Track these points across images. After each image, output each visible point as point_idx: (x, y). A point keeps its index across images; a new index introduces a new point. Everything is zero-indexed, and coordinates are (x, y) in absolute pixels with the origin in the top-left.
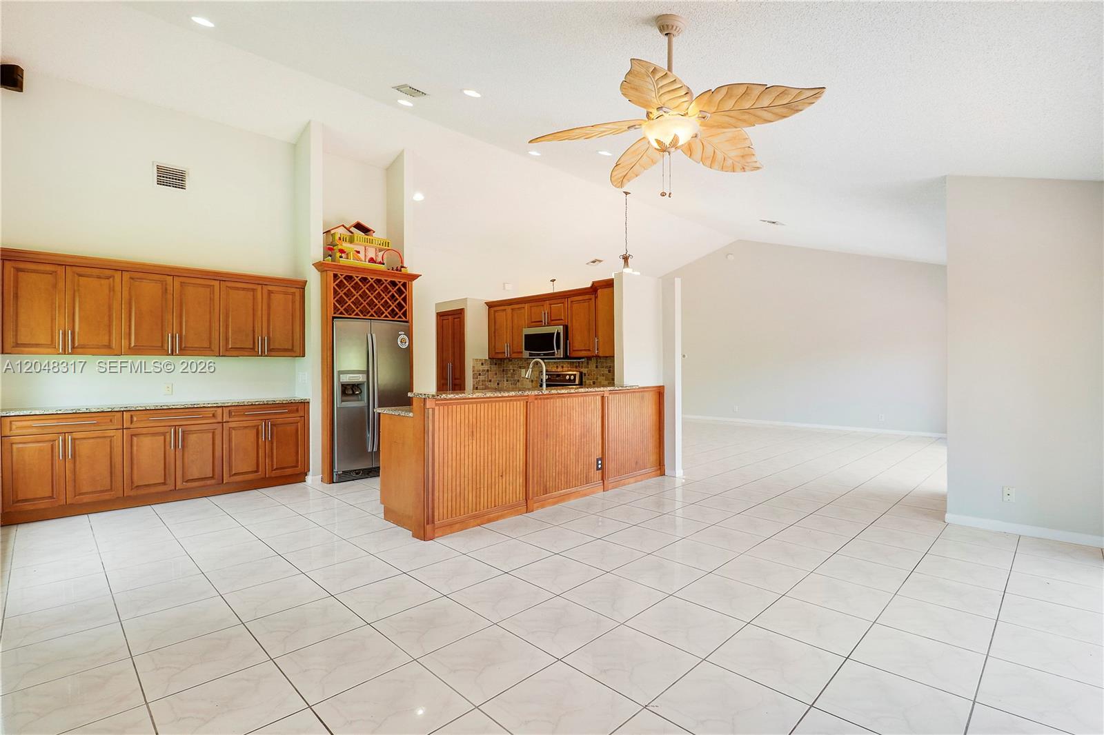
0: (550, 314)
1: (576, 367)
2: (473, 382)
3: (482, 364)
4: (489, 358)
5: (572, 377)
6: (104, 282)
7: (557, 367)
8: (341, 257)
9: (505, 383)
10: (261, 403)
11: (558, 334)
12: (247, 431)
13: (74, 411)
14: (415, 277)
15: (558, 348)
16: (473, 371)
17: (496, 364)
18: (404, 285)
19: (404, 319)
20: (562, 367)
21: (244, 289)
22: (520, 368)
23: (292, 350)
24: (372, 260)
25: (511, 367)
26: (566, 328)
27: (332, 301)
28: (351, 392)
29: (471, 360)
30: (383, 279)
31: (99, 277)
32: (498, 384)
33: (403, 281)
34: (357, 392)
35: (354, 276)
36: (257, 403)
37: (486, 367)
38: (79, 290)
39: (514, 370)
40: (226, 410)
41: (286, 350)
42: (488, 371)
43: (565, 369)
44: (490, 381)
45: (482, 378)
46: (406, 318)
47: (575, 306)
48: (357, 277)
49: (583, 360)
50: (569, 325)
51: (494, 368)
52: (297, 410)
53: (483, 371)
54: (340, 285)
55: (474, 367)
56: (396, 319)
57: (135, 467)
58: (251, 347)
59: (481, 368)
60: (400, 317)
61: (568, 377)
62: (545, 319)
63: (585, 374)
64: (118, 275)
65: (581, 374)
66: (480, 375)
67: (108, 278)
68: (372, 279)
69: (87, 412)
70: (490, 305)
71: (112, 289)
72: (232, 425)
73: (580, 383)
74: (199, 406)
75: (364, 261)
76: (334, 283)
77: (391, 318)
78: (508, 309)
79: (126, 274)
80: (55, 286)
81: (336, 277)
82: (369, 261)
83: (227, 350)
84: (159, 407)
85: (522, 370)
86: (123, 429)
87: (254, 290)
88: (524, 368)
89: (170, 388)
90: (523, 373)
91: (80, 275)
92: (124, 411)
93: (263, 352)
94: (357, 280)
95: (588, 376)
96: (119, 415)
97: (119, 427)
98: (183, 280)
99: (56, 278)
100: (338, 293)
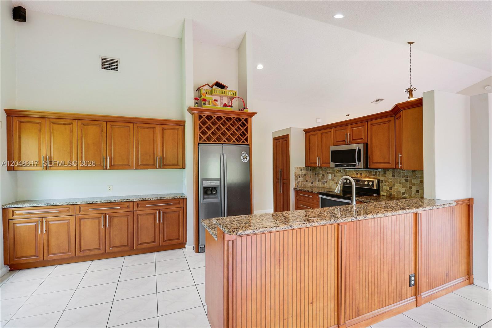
0: (352, 136)
1: (374, 175)
2: (295, 182)
3: (301, 170)
4: (306, 166)
5: (371, 183)
6: (67, 127)
7: (357, 174)
8: (204, 104)
9: (317, 182)
10: (156, 199)
11: (360, 150)
12: (148, 216)
13: (47, 205)
14: (253, 114)
15: (359, 161)
16: (295, 175)
17: (310, 170)
18: (246, 120)
19: (246, 143)
20: (361, 174)
21: (148, 128)
22: (328, 173)
23: (177, 165)
24: (225, 105)
25: (321, 172)
26: (366, 146)
27: (198, 132)
28: (210, 192)
29: (294, 168)
30: (232, 117)
31: (65, 124)
32: (312, 183)
33: (245, 118)
34: (214, 193)
35: (212, 116)
36: (153, 199)
37: (304, 172)
38: (53, 132)
39: (323, 175)
40: (135, 204)
41: (174, 165)
42: (305, 175)
43: (363, 176)
44: (307, 181)
45: (301, 179)
46: (247, 142)
47: (375, 128)
48: (214, 116)
49: (381, 170)
50: (369, 143)
51: (310, 173)
52: (179, 203)
53: (302, 175)
54: (204, 123)
55: (295, 172)
56: (240, 143)
57: (82, 238)
58: (153, 163)
59: (300, 173)
60: (243, 142)
61: (366, 183)
62: (347, 139)
63: (382, 181)
64: (75, 123)
65: (379, 181)
66: (299, 177)
67: (70, 124)
68: (224, 117)
69: (54, 205)
70: (307, 131)
71: (71, 131)
72: (139, 212)
73: (377, 188)
74: (118, 201)
75: (219, 106)
76: (199, 121)
77: (237, 143)
78: (319, 133)
79: (79, 122)
80: (40, 131)
81: (200, 117)
82: (223, 106)
83: (138, 165)
84: (95, 202)
85: (329, 175)
86: (75, 215)
87: (154, 128)
88: (330, 173)
89: (111, 188)
90: (330, 177)
91: (54, 123)
92: (75, 205)
93: (159, 166)
94: (214, 118)
95: (385, 182)
96: (73, 207)
97: (73, 214)
98: (112, 123)
99: (41, 125)
100: (202, 127)
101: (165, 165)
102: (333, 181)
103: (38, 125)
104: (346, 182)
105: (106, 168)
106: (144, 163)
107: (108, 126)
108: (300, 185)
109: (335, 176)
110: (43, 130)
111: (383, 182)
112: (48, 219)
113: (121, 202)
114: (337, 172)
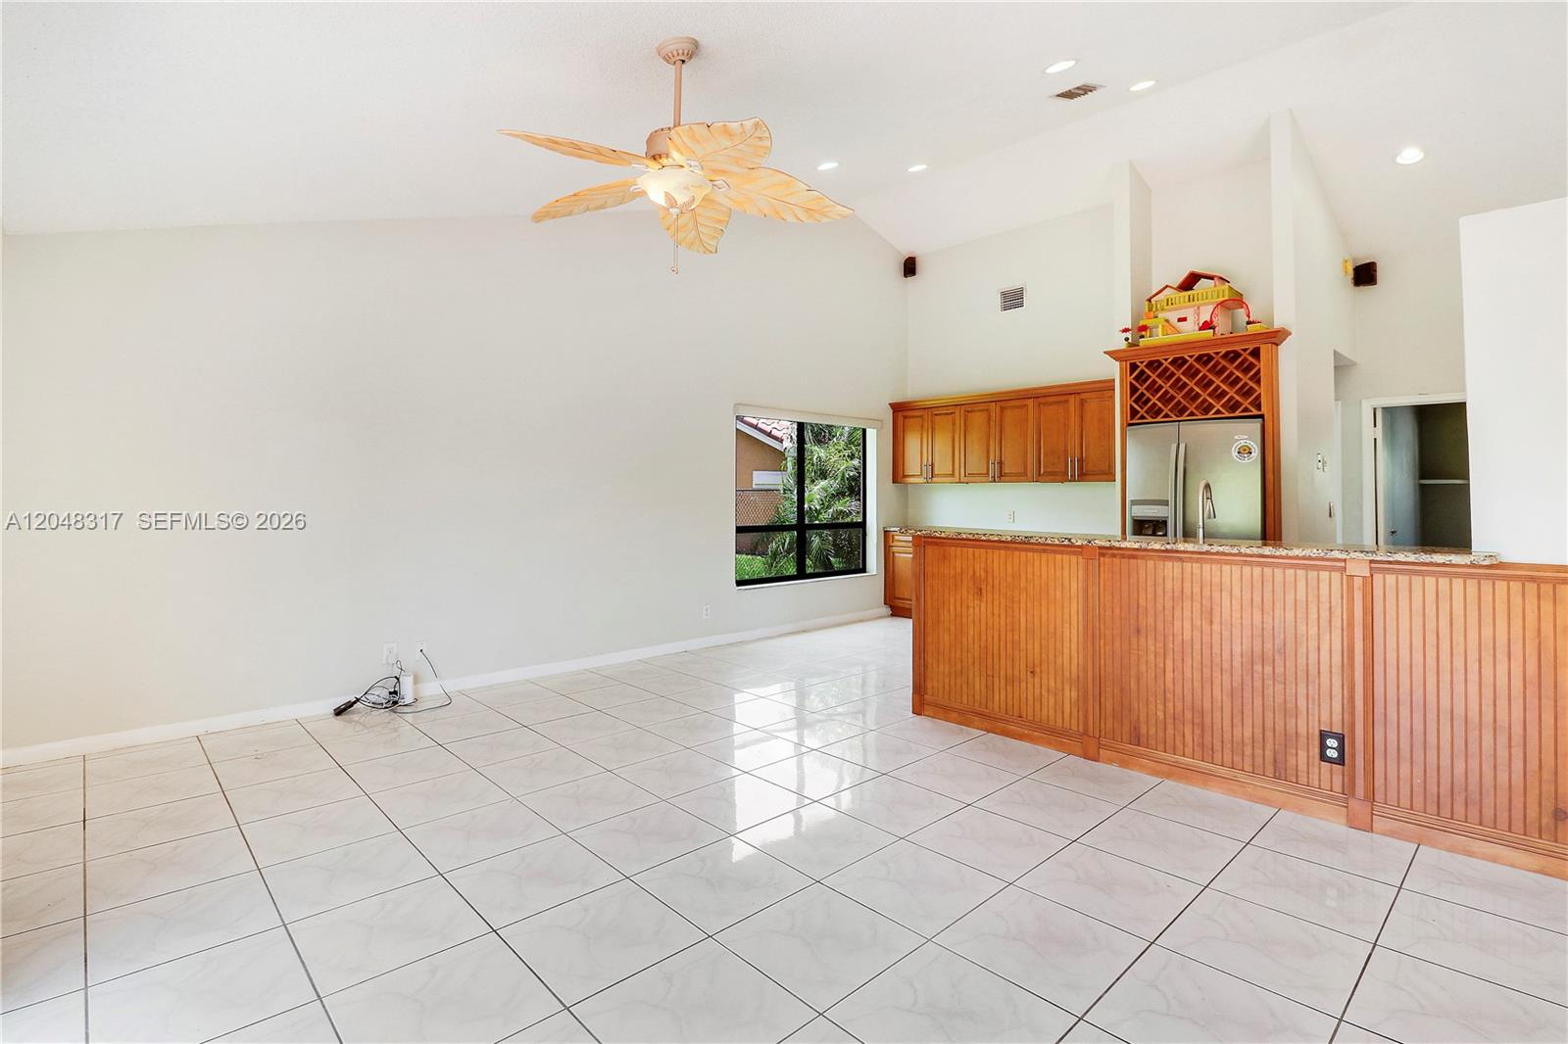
6: (950, 417)
8: (1142, 337)
18: (1256, 353)
19: (1255, 412)
21: (1056, 403)
24: (1204, 326)
27: (1128, 401)
30: (1211, 352)
31: (947, 414)
33: (1251, 347)
34: (1160, 533)
35: (1161, 359)
38: (935, 428)
41: (1103, 473)
46: (1260, 410)
48: (1167, 360)
54: (1141, 377)
56: (1237, 413)
60: (1246, 410)
64: (957, 411)
67: (952, 414)
68: (1192, 356)
71: (954, 425)
75: (1190, 331)
76: (1131, 375)
77: (1227, 415)
79: (963, 408)
80: (922, 428)
81: (1134, 367)
82: (1200, 329)
83: (1040, 475)
87: (1067, 401)
89: (1012, 515)
91: (936, 415)
93: (1073, 476)
94: (1166, 364)
98: (1002, 404)
99: (922, 421)
100: (1137, 389)
101: (1083, 475)
103: (919, 419)
105: (995, 481)
106: (1050, 470)
107: (998, 409)
110: (925, 426)
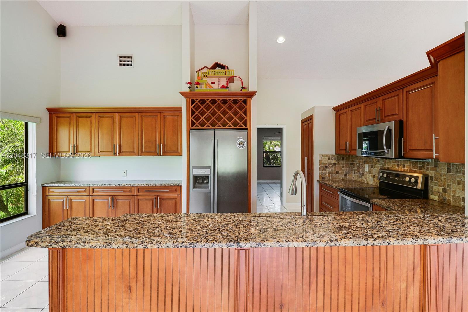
0: (383, 111)
1: (420, 168)
2: (320, 173)
3: (329, 159)
4: (336, 154)
5: (413, 180)
6: (88, 119)
7: (398, 166)
8: (197, 87)
9: (353, 174)
10: (154, 185)
11: (389, 130)
12: (147, 201)
13: (70, 185)
14: (253, 94)
15: (389, 147)
16: (320, 164)
17: (343, 159)
18: (245, 101)
19: (244, 127)
20: (404, 166)
21: (151, 116)
22: (365, 163)
23: (177, 152)
24: (223, 87)
25: (357, 162)
26: (400, 125)
27: (191, 118)
28: (201, 181)
29: (319, 156)
30: (227, 99)
31: (86, 117)
32: (346, 175)
33: (244, 98)
34: (205, 182)
35: (205, 99)
36: (151, 185)
37: (332, 161)
38: (78, 124)
40: (136, 189)
41: (174, 152)
42: (335, 164)
43: (407, 169)
44: (337, 173)
45: (328, 170)
46: (246, 126)
48: (208, 100)
50: (405, 120)
51: (341, 162)
52: (176, 190)
53: (330, 164)
54: (197, 107)
55: (321, 161)
56: (237, 127)
59: (328, 162)
60: (241, 126)
61: (407, 179)
62: (378, 116)
63: (432, 178)
64: (93, 116)
65: (426, 179)
66: (326, 167)
67: (90, 117)
68: (219, 100)
69: (74, 186)
70: (337, 109)
71: (91, 123)
72: (139, 197)
73: (423, 188)
74: (122, 185)
75: (216, 88)
76: (191, 106)
77: (233, 127)
78: (348, 110)
79: (97, 115)
80: (70, 124)
81: (193, 102)
82: (221, 88)
83: (142, 152)
84: (103, 185)
85: (366, 165)
86: (90, 196)
87: (157, 116)
88: (367, 163)
89: (125, 172)
90: (367, 167)
91: (80, 117)
92: (90, 186)
93: (160, 153)
94: (208, 102)
95: (437, 180)
96: (88, 188)
97: (88, 194)
98: (121, 114)
99: (70, 119)
100: (195, 113)
101: (165, 152)
102: (370, 174)
103: (68, 119)
104: (383, 176)
105: (116, 155)
106: (147, 150)
107: (118, 117)
108: (327, 177)
109: (372, 167)
110: (72, 122)
111: (434, 179)
112: (72, 197)
113: (124, 186)
114: (375, 161)
